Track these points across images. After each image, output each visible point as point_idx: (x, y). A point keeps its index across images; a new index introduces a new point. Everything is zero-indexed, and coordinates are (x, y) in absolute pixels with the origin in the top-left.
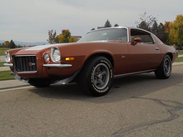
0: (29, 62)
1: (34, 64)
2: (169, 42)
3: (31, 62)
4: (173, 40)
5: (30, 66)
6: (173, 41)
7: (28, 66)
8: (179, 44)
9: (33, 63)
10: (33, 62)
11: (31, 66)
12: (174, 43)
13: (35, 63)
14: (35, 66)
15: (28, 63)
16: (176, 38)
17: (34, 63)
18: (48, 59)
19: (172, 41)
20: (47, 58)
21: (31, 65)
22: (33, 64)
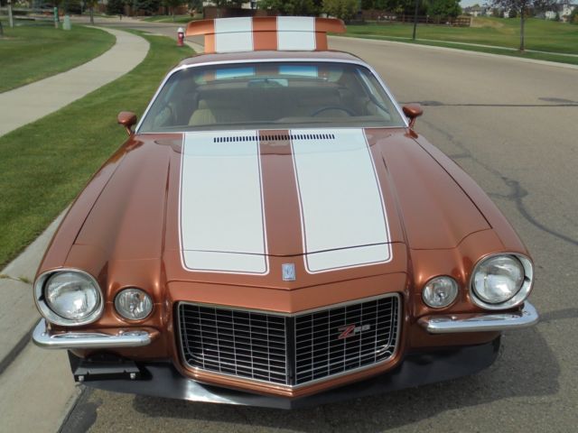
0: (342, 323)
1: (367, 327)
3: (349, 322)
9: (357, 325)
10: (358, 319)
13: (371, 323)
14: (364, 336)
15: (336, 330)
17: (364, 324)
21: (347, 336)
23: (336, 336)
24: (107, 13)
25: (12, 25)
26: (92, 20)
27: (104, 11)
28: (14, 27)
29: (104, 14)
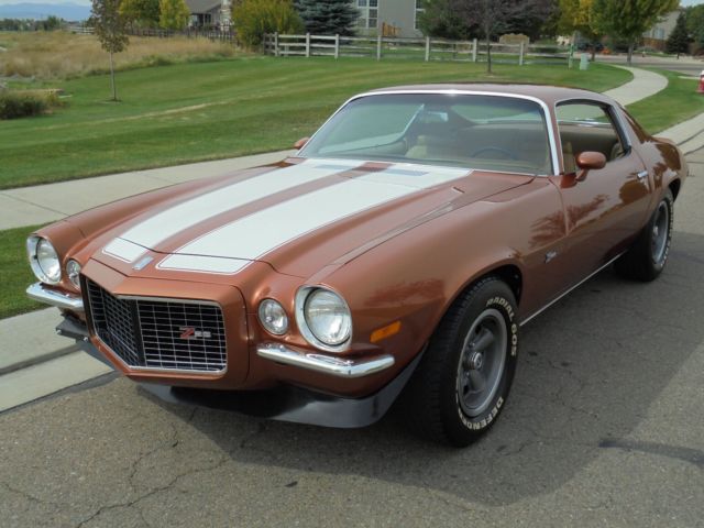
0: (183, 323)
1: (207, 334)
2: (559, 22)
3: (189, 323)
4: (573, 15)
5: (185, 341)
6: (576, 20)
7: (176, 341)
8: (595, 31)
9: (199, 329)
10: (199, 324)
11: (192, 342)
12: (578, 27)
13: (212, 331)
14: (207, 343)
15: (177, 329)
16: (587, 8)
17: (205, 330)
18: (280, 324)
19: (572, 18)
20: (273, 319)
21: (189, 338)
22: (198, 334)
23: (179, 335)
24: (665, 52)
25: (521, 63)
26: (629, 59)
27: (661, 50)
28: (524, 65)
29: (661, 53)
